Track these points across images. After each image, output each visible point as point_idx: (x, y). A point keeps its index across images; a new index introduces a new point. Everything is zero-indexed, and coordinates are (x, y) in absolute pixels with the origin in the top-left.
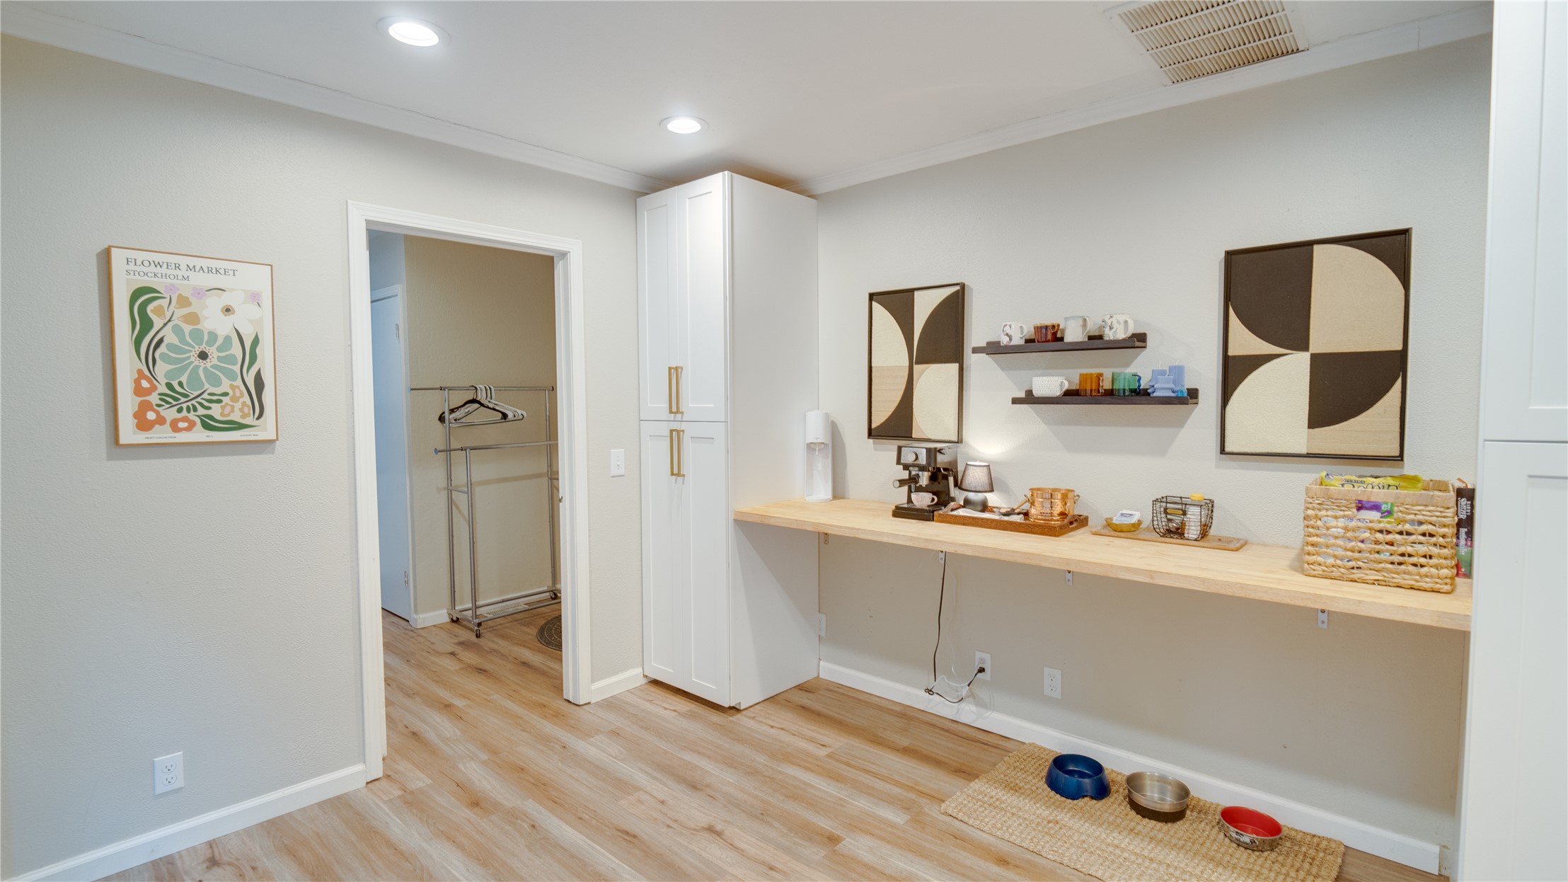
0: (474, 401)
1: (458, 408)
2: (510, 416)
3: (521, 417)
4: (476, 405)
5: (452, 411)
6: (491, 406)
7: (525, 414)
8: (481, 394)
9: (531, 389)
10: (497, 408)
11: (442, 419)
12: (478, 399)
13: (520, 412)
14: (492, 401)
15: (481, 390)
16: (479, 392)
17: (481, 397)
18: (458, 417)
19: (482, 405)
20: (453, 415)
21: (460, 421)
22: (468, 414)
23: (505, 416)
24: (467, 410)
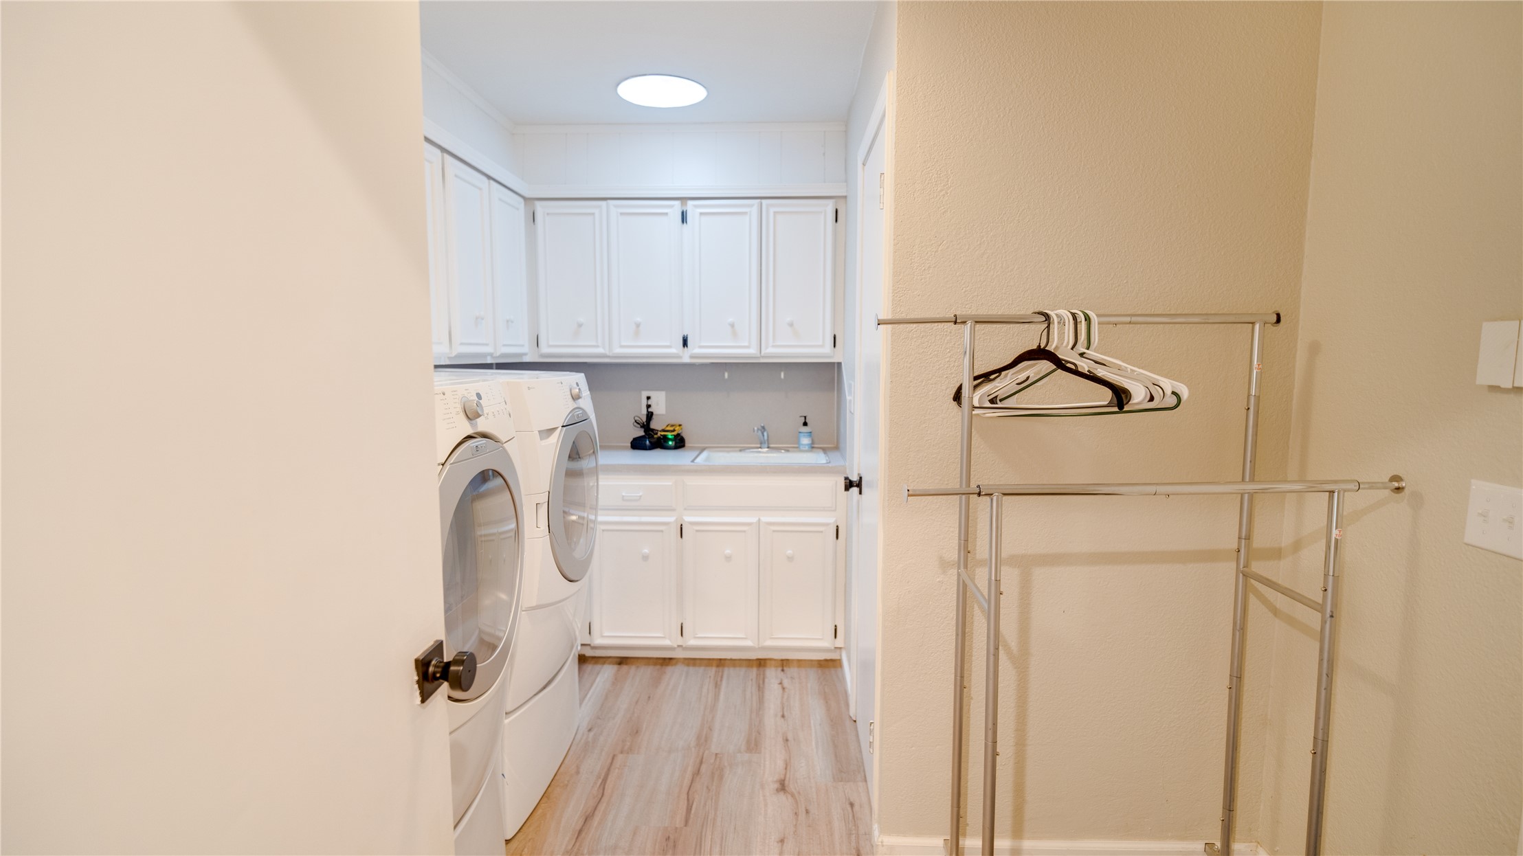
0: (1039, 354)
1: (1000, 371)
2: (1138, 395)
3: (1172, 401)
4: (1045, 366)
5: (986, 377)
6: (1084, 366)
7: (1184, 392)
8: (1061, 334)
9: (1207, 319)
10: (1101, 372)
11: (957, 397)
12: (1051, 348)
13: (1168, 385)
14: (1091, 353)
15: (1062, 322)
16: (1055, 328)
17: (1060, 343)
18: (1001, 394)
19: (1060, 364)
20: (987, 388)
21: (1006, 404)
22: (1025, 385)
23: (1121, 397)
24: (1022, 377)
